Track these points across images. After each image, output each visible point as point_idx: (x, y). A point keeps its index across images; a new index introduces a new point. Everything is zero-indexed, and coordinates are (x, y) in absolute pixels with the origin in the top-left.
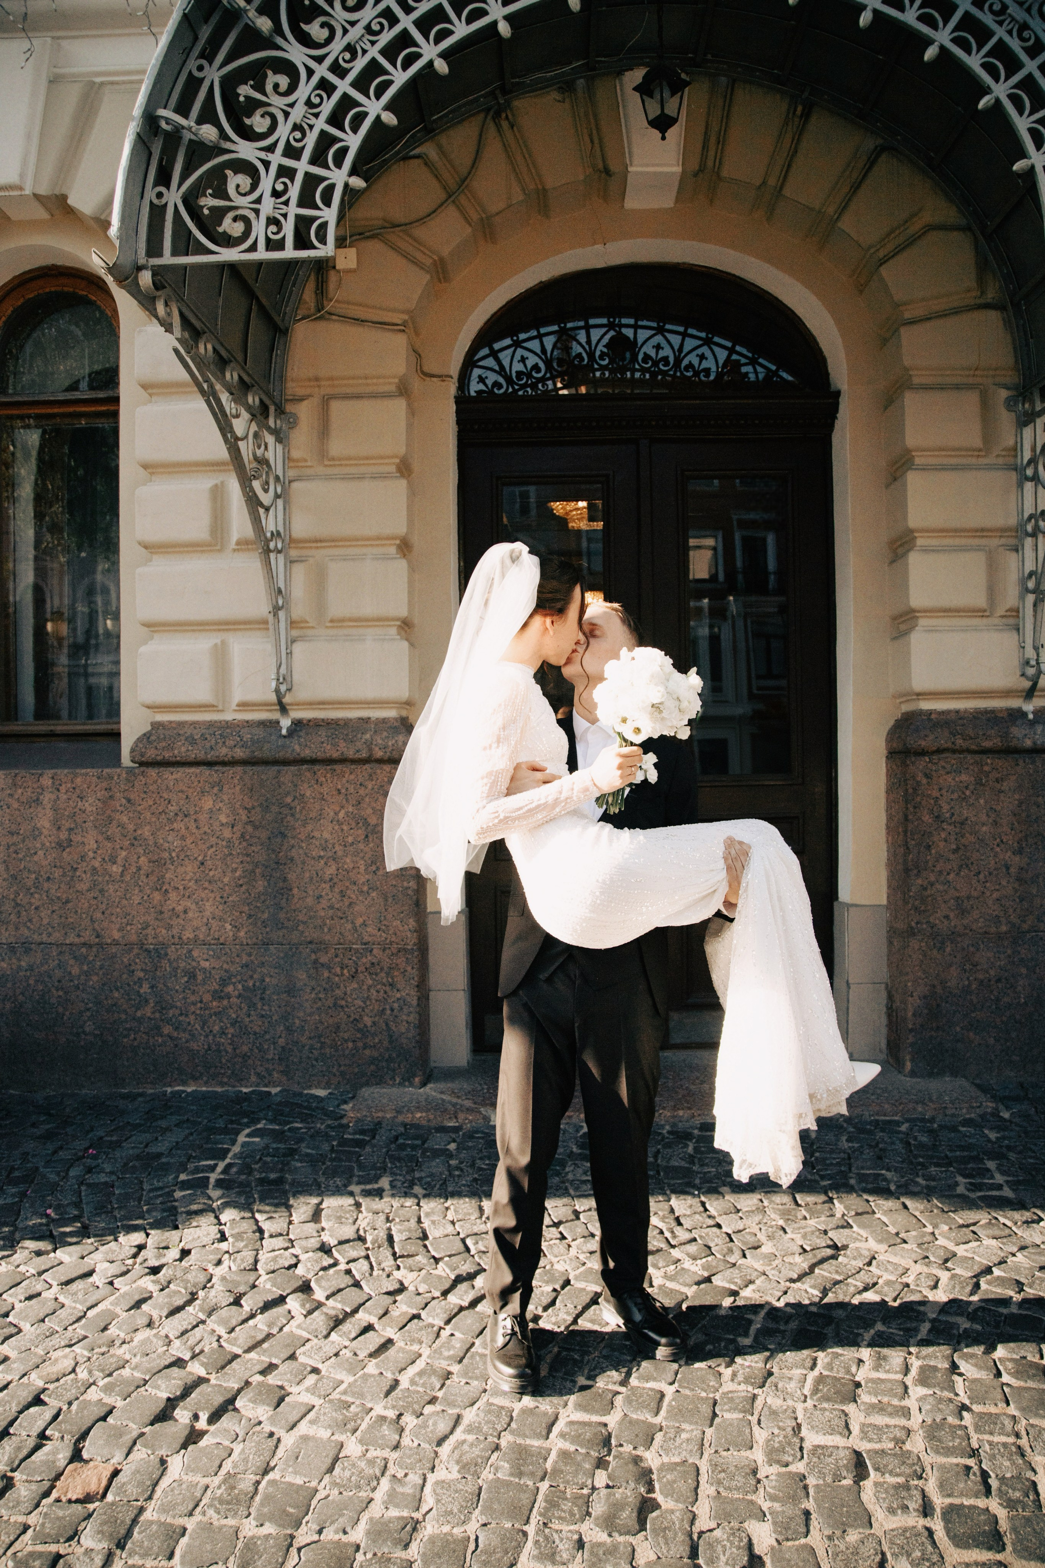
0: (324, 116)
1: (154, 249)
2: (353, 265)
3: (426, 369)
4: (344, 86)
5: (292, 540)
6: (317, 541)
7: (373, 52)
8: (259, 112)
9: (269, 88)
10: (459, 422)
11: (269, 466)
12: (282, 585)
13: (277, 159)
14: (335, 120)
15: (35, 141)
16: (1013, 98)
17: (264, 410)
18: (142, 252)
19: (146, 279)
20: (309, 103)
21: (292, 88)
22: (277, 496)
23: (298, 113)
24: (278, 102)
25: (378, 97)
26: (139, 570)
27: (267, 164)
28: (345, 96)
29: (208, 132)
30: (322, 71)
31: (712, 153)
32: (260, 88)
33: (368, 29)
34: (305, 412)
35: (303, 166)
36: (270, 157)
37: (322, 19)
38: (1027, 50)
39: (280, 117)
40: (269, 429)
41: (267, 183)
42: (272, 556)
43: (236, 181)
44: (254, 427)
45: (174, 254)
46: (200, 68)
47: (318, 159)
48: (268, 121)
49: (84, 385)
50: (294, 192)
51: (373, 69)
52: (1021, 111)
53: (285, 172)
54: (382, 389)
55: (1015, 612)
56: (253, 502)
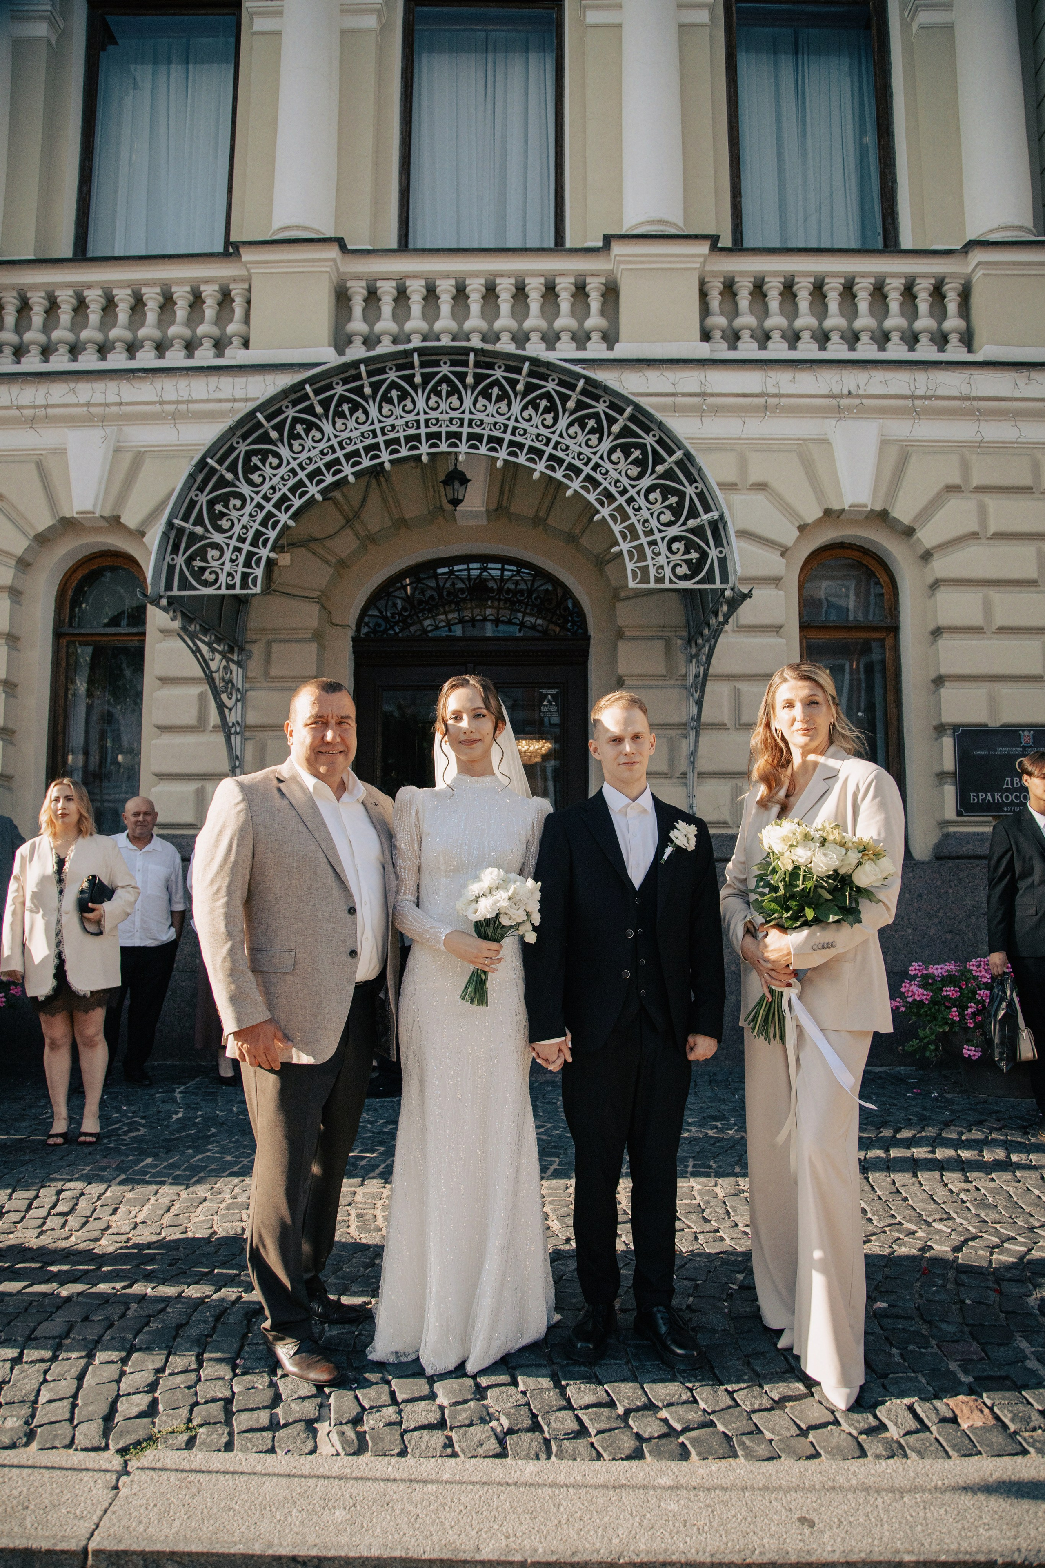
0: (258, 522)
1: (169, 586)
2: (288, 563)
3: (334, 621)
4: (269, 507)
5: (246, 726)
6: (262, 727)
7: (285, 490)
8: (226, 518)
9: (231, 506)
10: (354, 652)
11: (233, 684)
12: (238, 753)
13: (233, 543)
14: (264, 523)
15: (103, 486)
16: (611, 516)
17: (231, 650)
18: (162, 588)
19: (164, 602)
20: (251, 515)
21: (243, 506)
22: (237, 700)
23: (245, 520)
24: (235, 514)
25: (286, 512)
26: (154, 742)
27: (228, 545)
28: (269, 511)
29: (199, 530)
30: (258, 499)
31: (505, 498)
32: (226, 506)
33: (282, 478)
34: (257, 650)
35: (246, 547)
36: (229, 541)
37: (259, 472)
38: (619, 492)
39: (236, 522)
40: (233, 661)
41: (228, 555)
42: (233, 737)
43: (212, 553)
44: (224, 663)
45: (179, 590)
46: (197, 496)
47: (254, 544)
48: (229, 523)
49: (124, 623)
50: (241, 560)
51: (284, 498)
52: (615, 522)
53: (238, 550)
54: (302, 636)
55: (684, 775)
56: (221, 706)
